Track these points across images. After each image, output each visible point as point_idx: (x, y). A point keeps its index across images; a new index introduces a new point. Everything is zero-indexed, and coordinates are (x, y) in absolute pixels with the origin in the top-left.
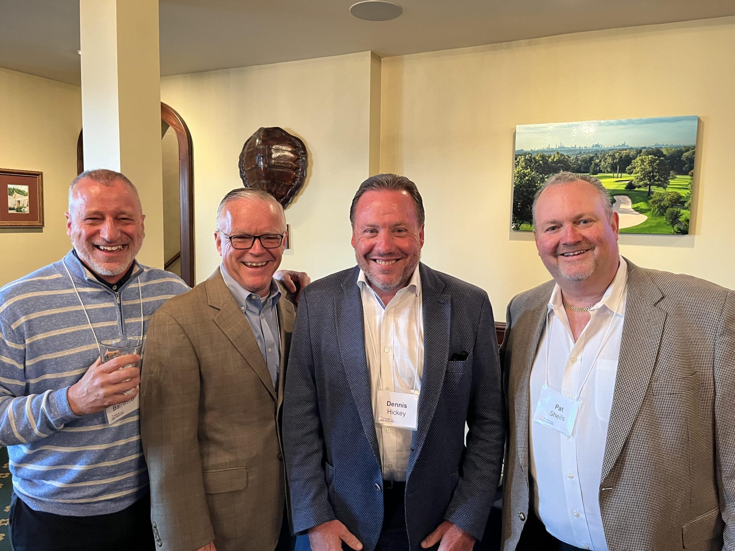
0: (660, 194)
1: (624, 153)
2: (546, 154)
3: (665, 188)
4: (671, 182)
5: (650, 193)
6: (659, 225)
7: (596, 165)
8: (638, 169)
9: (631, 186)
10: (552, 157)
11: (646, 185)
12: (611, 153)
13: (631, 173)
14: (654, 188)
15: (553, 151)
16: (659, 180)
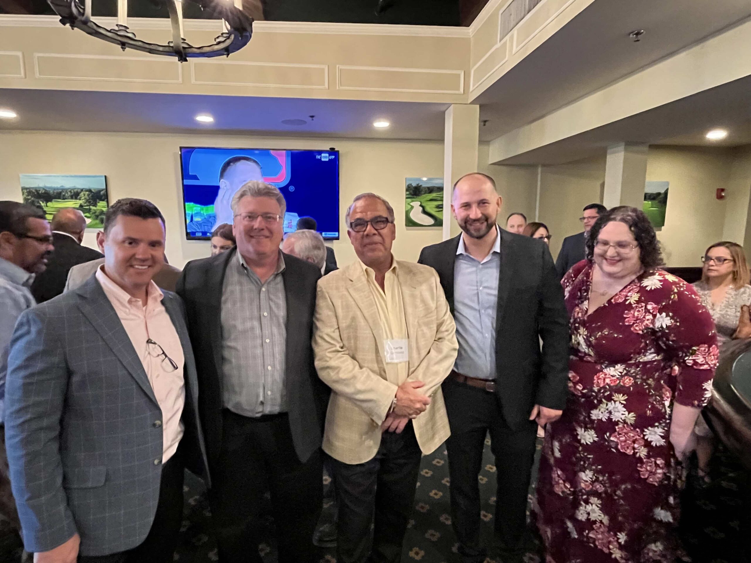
0: (94, 210)
1: (75, 190)
2: (38, 189)
3: (96, 207)
4: (98, 204)
5: (90, 209)
6: (96, 224)
7: (64, 196)
8: (83, 198)
9: (81, 206)
10: (41, 191)
11: (87, 206)
12: (69, 190)
13: (80, 200)
14: (92, 207)
15: (41, 188)
16: (92, 203)
